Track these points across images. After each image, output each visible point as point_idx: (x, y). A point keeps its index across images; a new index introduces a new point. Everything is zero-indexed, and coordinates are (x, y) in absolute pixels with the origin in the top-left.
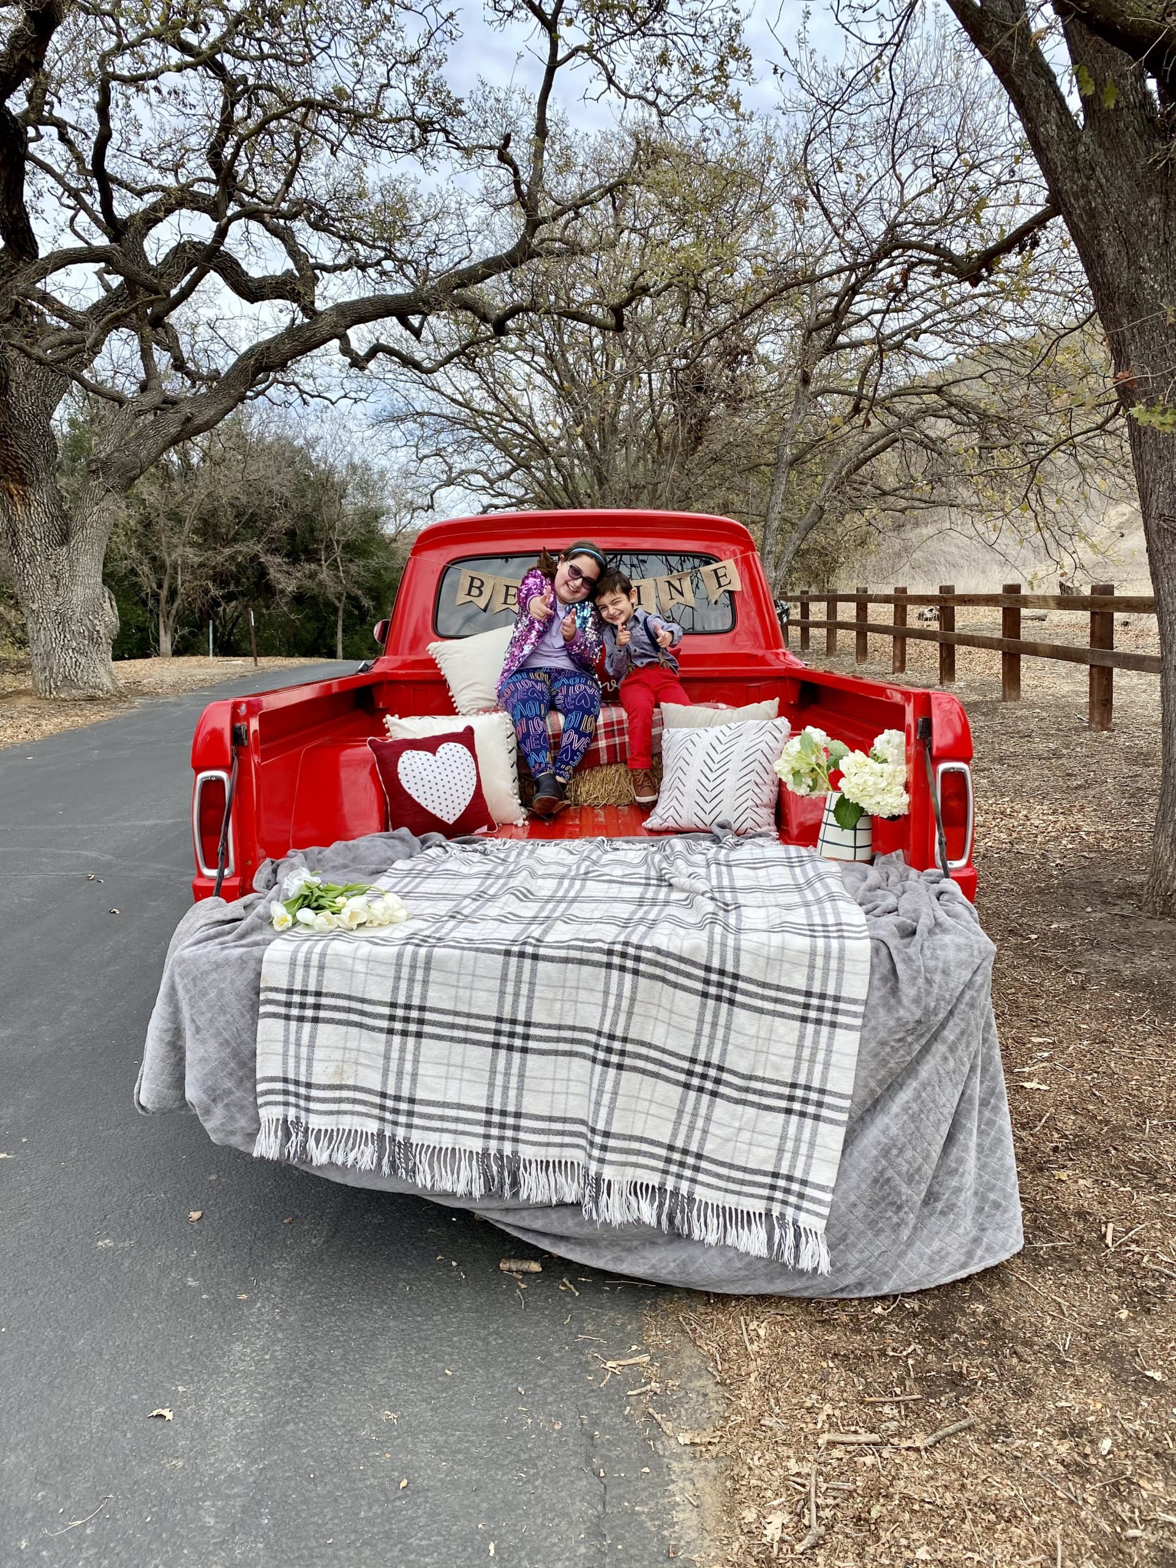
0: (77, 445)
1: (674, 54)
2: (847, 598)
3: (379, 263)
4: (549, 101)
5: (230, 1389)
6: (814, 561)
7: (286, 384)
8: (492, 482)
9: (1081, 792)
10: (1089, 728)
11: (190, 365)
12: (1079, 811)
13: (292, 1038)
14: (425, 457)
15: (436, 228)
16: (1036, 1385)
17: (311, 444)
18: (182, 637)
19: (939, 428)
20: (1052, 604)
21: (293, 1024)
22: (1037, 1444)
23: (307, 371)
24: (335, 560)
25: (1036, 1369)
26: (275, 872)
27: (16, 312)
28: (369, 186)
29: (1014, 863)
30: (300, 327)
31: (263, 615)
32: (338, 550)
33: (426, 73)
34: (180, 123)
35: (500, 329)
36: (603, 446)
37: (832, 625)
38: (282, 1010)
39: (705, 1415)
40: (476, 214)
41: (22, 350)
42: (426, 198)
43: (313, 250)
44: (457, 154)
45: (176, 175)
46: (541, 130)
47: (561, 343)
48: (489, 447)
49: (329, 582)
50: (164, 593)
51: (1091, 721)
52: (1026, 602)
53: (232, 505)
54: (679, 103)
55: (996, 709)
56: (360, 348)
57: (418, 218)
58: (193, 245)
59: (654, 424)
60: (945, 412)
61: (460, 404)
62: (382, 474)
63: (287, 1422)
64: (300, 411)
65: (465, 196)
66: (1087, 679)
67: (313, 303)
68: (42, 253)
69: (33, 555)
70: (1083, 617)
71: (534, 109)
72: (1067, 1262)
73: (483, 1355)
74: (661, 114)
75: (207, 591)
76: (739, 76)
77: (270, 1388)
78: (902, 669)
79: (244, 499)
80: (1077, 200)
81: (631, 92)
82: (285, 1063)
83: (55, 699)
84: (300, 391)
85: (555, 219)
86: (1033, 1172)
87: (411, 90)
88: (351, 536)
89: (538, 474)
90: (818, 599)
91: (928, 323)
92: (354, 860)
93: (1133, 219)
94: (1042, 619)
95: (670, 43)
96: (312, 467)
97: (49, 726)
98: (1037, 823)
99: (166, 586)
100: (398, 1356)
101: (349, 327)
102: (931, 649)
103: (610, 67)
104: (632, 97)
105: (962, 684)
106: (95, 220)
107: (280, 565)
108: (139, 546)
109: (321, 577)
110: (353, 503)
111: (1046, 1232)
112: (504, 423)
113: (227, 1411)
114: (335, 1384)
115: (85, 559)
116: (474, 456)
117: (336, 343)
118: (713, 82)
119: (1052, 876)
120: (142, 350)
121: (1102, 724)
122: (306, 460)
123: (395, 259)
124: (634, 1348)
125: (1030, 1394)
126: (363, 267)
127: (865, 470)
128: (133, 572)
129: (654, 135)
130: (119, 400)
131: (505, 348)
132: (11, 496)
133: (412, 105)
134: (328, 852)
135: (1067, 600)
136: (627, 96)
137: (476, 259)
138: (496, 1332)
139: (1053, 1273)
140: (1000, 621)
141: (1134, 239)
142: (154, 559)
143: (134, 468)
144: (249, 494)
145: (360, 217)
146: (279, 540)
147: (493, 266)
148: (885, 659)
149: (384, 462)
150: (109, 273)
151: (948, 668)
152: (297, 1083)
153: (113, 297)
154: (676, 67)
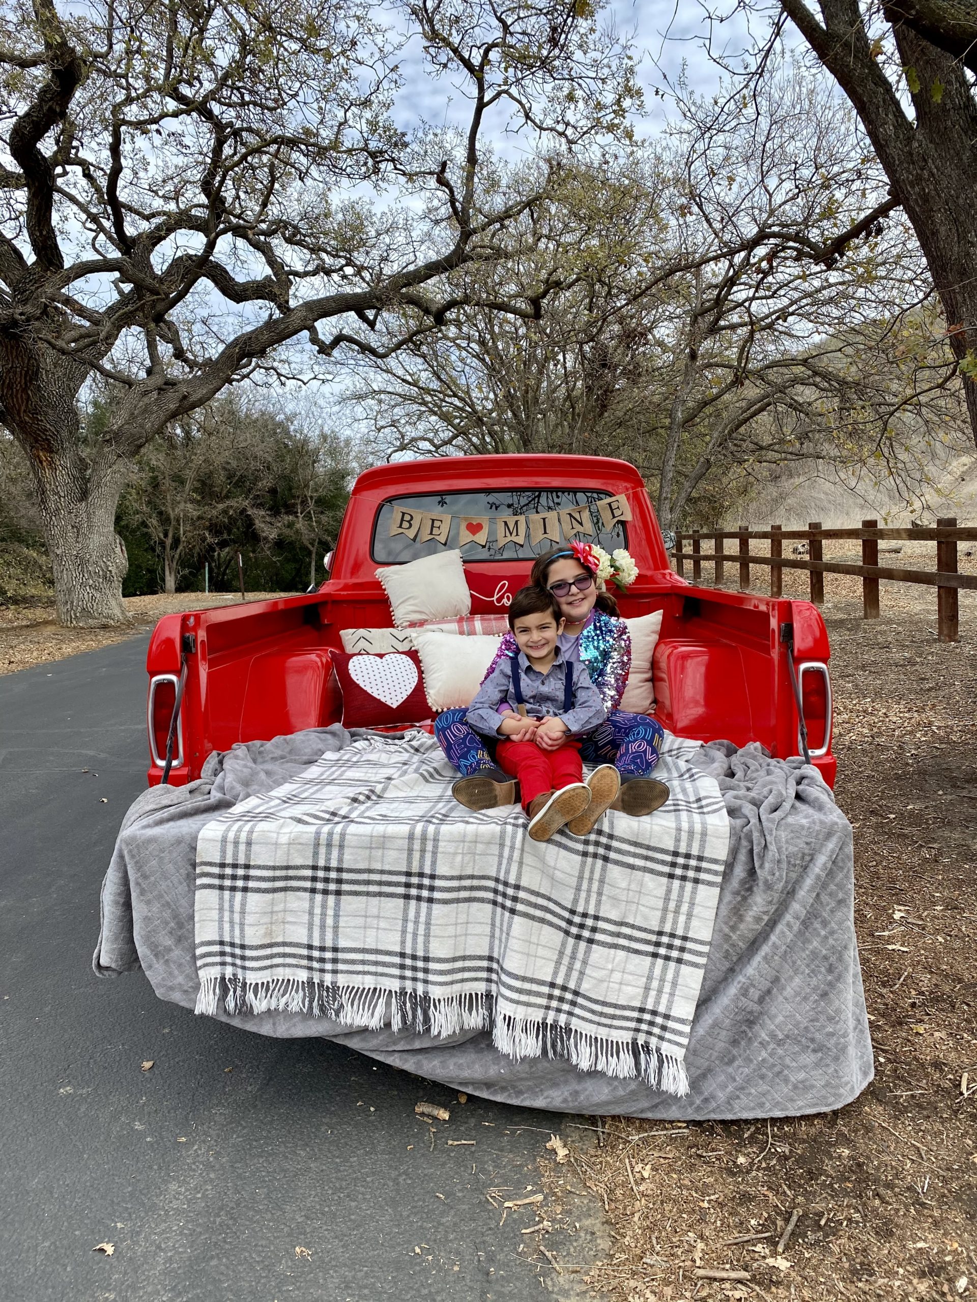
0: (98, 421)
1: (579, 93)
2: (732, 535)
3: (341, 269)
4: (478, 136)
5: (163, 1226)
6: (704, 507)
7: (267, 369)
8: (437, 447)
9: (933, 694)
10: (939, 640)
11: (189, 355)
12: (931, 709)
13: (226, 905)
14: (383, 427)
15: (387, 240)
16: (897, 1226)
17: (290, 419)
18: (184, 577)
19: (806, 394)
20: (904, 535)
21: (227, 894)
22: (897, 1283)
23: (283, 357)
24: (309, 513)
25: (897, 1211)
26: (221, 762)
27: (45, 312)
28: (333, 208)
29: (875, 754)
30: (276, 321)
31: (250, 559)
32: (311, 504)
33: (377, 116)
34: (180, 161)
35: (440, 320)
36: (528, 417)
37: (720, 558)
38: (216, 882)
39: (592, 1253)
40: (420, 229)
41: (49, 343)
42: (379, 216)
43: (288, 260)
44: (402, 179)
45: (177, 203)
46: (472, 158)
47: (492, 332)
48: (434, 418)
49: (304, 530)
50: (169, 541)
51: (940, 633)
52: (882, 534)
53: (224, 469)
54: (584, 133)
55: (859, 625)
56: (327, 339)
57: (373, 233)
58: (189, 257)
59: (569, 397)
60: (811, 380)
61: (409, 383)
62: (348, 442)
63: (212, 1258)
64: (280, 391)
65: (411, 214)
66: (936, 599)
67: (287, 302)
68: (67, 265)
69: (58, 509)
70: (932, 546)
71: (466, 141)
72: (925, 1109)
73: (393, 1194)
74: (570, 142)
75: (204, 539)
76: (633, 110)
77: (199, 1225)
78: (779, 593)
79: (234, 463)
80: (913, 187)
81: (544, 126)
82: (221, 928)
83: (75, 628)
84: (278, 374)
85: (483, 230)
86: (894, 1026)
87: (365, 129)
88: (322, 492)
89: (475, 439)
90: (707, 536)
91: (794, 307)
92: (290, 752)
93: (961, 201)
94: (897, 551)
95: (577, 86)
96: (290, 438)
97: (68, 649)
98: (894, 719)
99: (170, 535)
100: (316, 1195)
101: (316, 320)
102: (803, 577)
103: (527, 106)
104: (545, 130)
105: (830, 605)
106: (110, 238)
107: (263, 517)
108: (149, 503)
109: (297, 526)
110: (324, 465)
111: (905, 1081)
112: (447, 399)
113: (159, 1247)
114: (258, 1222)
115: (100, 512)
116: (422, 426)
117: (305, 334)
118: (613, 115)
119: (908, 764)
120: (148, 342)
121: (950, 637)
122: (286, 432)
123: (354, 266)
124: (529, 1188)
125: (892, 1234)
126: (328, 273)
127: (742, 430)
128: (144, 524)
129: (564, 161)
130: (128, 383)
131: (445, 337)
132: (41, 462)
133: (366, 140)
134: (269, 745)
135: (917, 533)
136: (541, 128)
137: (421, 263)
138: (405, 1173)
139: (913, 1119)
140: (861, 554)
141: (962, 218)
142: (161, 513)
143: (140, 438)
144: (239, 459)
145: (326, 234)
146: (263, 496)
147: (432, 269)
148: (764, 586)
149: (348, 432)
150: (123, 282)
151: (817, 592)
152: (232, 945)
153: (125, 299)
154: (581, 105)
